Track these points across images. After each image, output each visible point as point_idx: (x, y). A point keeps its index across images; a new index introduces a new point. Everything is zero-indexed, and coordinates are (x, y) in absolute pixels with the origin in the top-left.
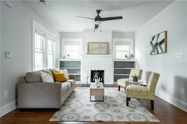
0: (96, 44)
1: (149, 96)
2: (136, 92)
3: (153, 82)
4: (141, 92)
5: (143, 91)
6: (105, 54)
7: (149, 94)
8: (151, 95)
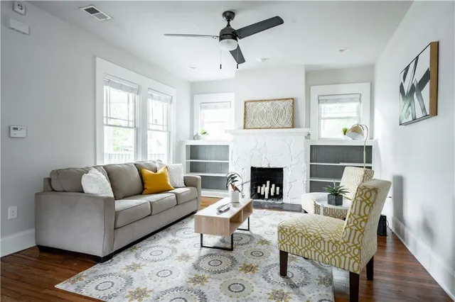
0: (264, 103)
1: (343, 258)
2: (304, 239)
3: (355, 213)
4: (319, 241)
5: (322, 239)
6: (286, 126)
7: (342, 249)
8: (348, 256)
